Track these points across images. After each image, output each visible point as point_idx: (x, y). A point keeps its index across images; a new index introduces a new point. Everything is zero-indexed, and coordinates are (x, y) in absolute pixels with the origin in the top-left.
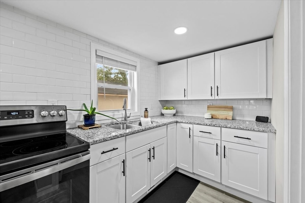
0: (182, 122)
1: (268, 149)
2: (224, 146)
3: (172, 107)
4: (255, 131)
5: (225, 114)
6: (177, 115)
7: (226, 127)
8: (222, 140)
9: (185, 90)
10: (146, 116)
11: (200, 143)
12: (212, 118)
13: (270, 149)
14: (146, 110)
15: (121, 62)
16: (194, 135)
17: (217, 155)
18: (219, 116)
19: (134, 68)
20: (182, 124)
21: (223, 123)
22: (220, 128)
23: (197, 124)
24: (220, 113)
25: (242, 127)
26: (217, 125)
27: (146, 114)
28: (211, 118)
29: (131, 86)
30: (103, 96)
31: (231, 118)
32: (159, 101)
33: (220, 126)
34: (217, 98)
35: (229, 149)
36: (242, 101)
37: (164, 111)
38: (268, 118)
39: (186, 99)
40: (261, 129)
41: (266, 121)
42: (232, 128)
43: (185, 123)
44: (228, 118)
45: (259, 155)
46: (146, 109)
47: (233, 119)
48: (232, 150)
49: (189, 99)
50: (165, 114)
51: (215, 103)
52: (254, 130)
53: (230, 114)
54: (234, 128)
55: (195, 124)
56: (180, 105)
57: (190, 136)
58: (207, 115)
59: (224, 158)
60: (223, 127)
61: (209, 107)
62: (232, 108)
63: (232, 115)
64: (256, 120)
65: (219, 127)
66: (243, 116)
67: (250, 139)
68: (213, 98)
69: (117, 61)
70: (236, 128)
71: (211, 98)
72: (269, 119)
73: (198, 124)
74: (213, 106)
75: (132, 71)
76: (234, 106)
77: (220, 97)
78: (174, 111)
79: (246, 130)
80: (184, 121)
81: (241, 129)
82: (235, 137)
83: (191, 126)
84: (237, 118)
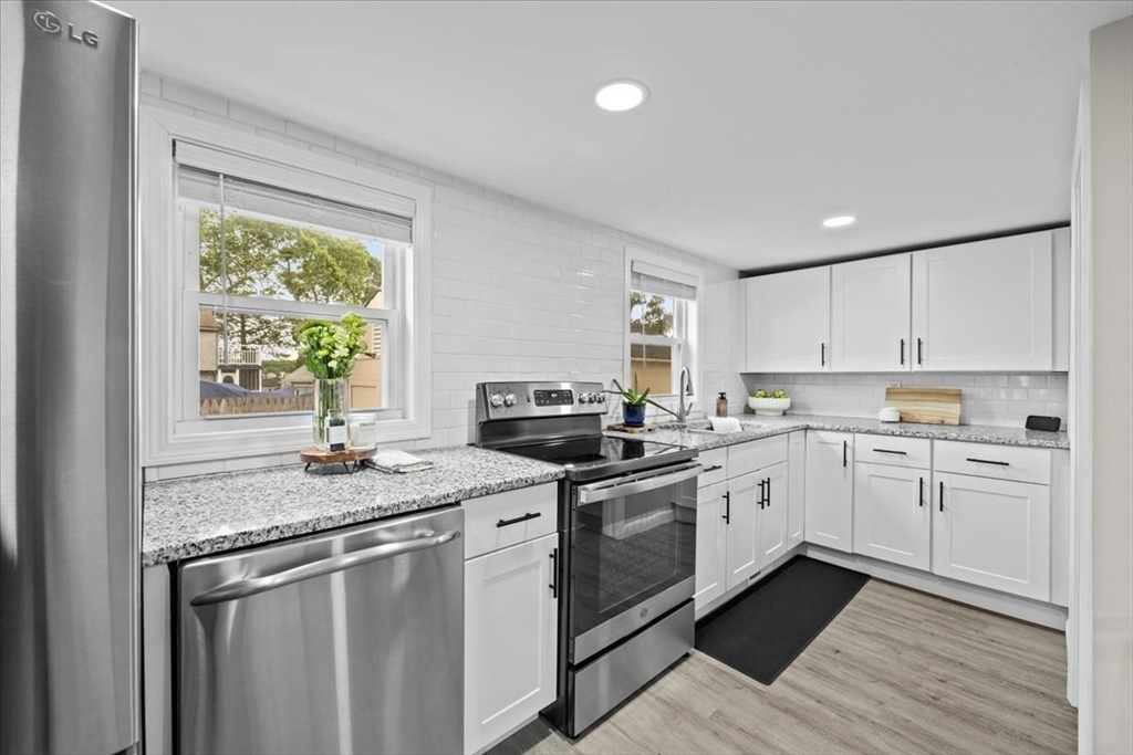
0: (823, 429)
1: (1051, 486)
2: (941, 483)
3: (781, 393)
4: (1020, 445)
5: (939, 409)
6: (793, 415)
7: (946, 439)
8: (935, 468)
9: (823, 348)
10: (720, 413)
11: (873, 479)
12: (901, 420)
13: (1055, 487)
14: (722, 397)
15: (669, 282)
16: (857, 459)
17: (921, 505)
18: (921, 415)
19: (690, 292)
20: (822, 434)
21: (936, 431)
22: (928, 441)
23: (866, 433)
24: (923, 408)
25: (987, 438)
26: (922, 435)
27: (722, 407)
28: (898, 419)
29: (681, 337)
30: (642, 362)
31: (957, 422)
32: (742, 374)
33: (931, 435)
34: (916, 368)
35: (955, 491)
36: (989, 378)
37: (755, 402)
38: (1058, 420)
39: (826, 369)
40: (1035, 442)
41: (1055, 428)
42: (962, 441)
43: (831, 430)
44: (947, 421)
45: (1028, 501)
46: (722, 394)
47: (960, 425)
48: (961, 492)
49: (834, 370)
50: (760, 410)
51: (908, 383)
52: (1017, 445)
53: (952, 411)
54: (968, 441)
55: (859, 432)
56: (797, 388)
57: (845, 461)
58: (889, 413)
59: (941, 510)
60: (939, 439)
61: (889, 393)
62: (958, 396)
63: (959, 413)
64: (1027, 426)
65: (928, 438)
66: (990, 415)
67: (1007, 464)
68: (907, 369)
69: (662, 280)
70: (973, 438)
71: (900, 368)
72: (1062, 422)
73: (869, 432)
74: (902, 390)
75: (684, 301)
76: (965, 390)
77: (926, 367)
78: (784, 403)
79: (997, 444)
80: (827, 427)
81: (985, 442)
82: (969, 460)
83: (848, 437)
84: (974, 422)
